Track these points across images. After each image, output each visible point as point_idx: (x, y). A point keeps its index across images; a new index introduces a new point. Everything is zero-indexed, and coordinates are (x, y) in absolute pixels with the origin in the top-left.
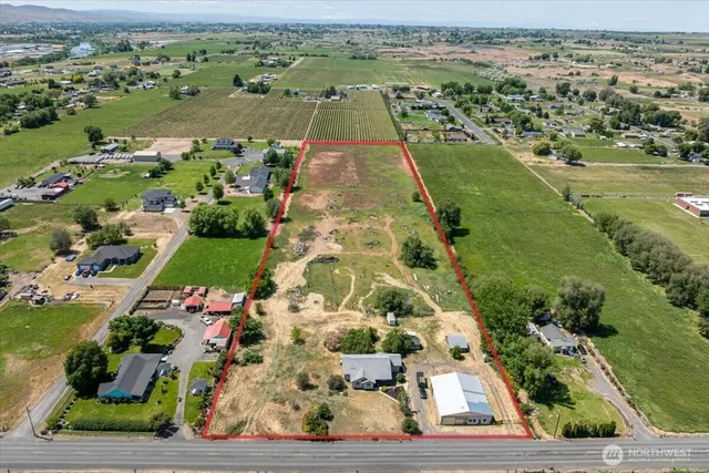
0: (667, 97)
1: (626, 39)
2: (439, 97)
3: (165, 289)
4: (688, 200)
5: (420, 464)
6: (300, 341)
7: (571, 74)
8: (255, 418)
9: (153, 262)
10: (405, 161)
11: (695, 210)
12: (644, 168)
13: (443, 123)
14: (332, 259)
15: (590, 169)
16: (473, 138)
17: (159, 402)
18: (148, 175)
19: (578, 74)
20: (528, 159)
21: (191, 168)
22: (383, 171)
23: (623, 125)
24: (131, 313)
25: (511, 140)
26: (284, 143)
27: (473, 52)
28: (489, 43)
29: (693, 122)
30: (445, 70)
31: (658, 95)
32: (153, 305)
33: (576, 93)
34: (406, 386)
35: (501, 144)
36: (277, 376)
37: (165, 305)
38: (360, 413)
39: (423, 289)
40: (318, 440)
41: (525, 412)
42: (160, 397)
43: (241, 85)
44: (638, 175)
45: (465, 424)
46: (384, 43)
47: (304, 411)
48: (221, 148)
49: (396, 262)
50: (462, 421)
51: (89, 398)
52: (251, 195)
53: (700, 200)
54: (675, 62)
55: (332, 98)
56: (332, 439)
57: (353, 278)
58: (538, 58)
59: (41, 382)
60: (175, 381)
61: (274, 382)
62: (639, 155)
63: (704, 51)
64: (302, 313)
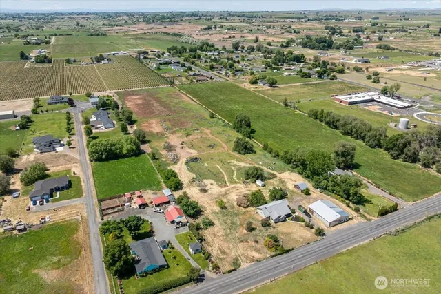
0: (286, 46)
1: (243, 16)
2: (169, 56)
3: (111, 198)
4: (338, 97)
5: (338, 248)
6: (223, 208)
7: (230, 37)
8: (240, 253)
9: (83, 184)
10: (184, 96)
11: (345, 102)
12: (307, 85)
13: (186, 71)
14: (196, 158)
15: (284, 88)
16: (211, 78)
17: (178, 265)
18: (18, 128)
19: (234, 37)
20: (248, 86)
21: (46, 119)
22: (177, 103)
23: (280, 64)
24: (102, 220)
25: (231, 77)
26: (96, 94)
27: (165, 27)
28: (171, 21)
29: (310, 59)
30: (157, 39)
31: (282, 46)
32: (112, 211)
33: (243, 48)
34: (297, 214)
35: (227, 80)
36: (230, 229)
37: (121, 208)
38: (289, 234)
39: (259, 164)
40: (282, 254)
41: (357, 210)
42: (175, 262)
43: (27, 58)
44: (306, 89)
45: (339, 224)
46: (104, 25)
47: (262, 242)
48: (55, 103)
49: (233, 153)
50: (337, 223)
51: (129, 277)
52: (107, 130)
53: (345, 97)
54: (276, 28)
55: (103, 62)
56: (289, 251)
57: (219, 167)
58: (205, 29)
59: (83, 279)
60: (174, 250)
61: (231, 233)
62: (298, 78)
63: (284, 21)
64: (210, 192)
